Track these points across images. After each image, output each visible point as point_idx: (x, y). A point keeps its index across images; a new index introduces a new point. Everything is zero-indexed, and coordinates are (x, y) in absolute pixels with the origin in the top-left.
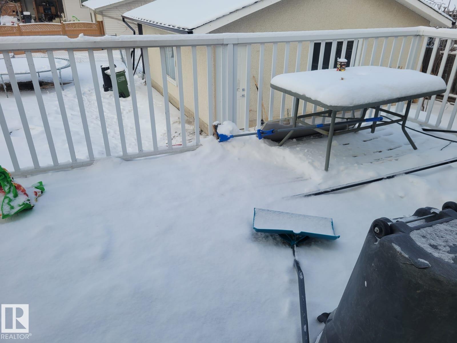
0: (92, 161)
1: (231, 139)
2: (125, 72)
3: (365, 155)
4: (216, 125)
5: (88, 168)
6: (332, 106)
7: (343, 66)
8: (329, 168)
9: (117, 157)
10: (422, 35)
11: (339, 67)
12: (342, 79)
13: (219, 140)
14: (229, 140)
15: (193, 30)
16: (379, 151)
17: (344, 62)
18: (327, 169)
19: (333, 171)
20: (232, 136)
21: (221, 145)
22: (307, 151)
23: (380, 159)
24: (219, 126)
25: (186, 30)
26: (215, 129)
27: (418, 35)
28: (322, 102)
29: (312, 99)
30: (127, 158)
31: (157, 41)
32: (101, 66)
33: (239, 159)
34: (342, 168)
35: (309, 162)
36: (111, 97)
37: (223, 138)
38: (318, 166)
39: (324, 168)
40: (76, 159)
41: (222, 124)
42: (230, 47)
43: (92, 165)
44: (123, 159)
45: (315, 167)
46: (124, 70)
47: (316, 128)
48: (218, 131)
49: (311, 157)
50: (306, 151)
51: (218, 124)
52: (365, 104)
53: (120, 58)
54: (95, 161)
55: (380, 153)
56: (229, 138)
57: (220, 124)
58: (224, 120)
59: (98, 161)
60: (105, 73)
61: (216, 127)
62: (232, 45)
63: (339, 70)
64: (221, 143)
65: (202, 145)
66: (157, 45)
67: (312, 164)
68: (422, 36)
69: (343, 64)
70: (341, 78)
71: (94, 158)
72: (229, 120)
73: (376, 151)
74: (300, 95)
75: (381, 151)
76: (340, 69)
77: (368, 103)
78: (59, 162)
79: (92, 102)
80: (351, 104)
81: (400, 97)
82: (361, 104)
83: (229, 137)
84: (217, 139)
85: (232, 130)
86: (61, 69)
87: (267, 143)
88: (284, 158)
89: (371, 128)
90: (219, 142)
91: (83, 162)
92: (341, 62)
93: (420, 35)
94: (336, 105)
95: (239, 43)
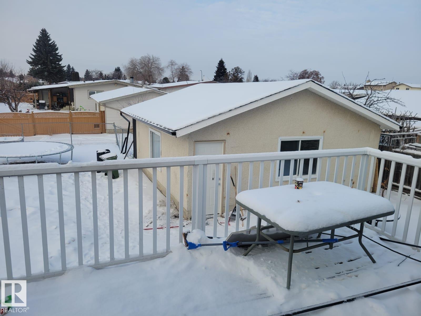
0: (64, 270)
1: (199, 247)
2: (117, 157)
3: (327, 266)
4: (186, 233)
5: (60, 277)
6: (288, 231)
7: (300, 185)
8: (290, 286)
9: (88, 266)
10: (369, 154)
11: (297, 185)
12: (299, 201)
13: (188, 247)
14: (198, 248)
15: (176, 131)
16: (340, 262)
17: (301, 182)
18: (289, 287)
19: (295, 290)
20: (200, 245)
21: (190, 252)
22: (271, 262)
23: (341, 272)
24: (189, 234)
25: (171, 131)
26: (185, 237)
27: (366, 154)
28: (280, 225)
29: (271, 221)
30: (98, 267)
31: (136, 164)
32: (97, 151)
33: (206, 268)
34: (303, 285)
35: (272, 278)
36: (102, 178)
37: (191, 246)
38: (281, 282)
39: (286, 285)
40: (49, 269)
41: (192, 232)
42: (200, 168)
43: (63, 275)
44: (94, 268)
45: (277, 283)
46: (117, 156)
47: (277, 243)
48: (187, 239)
49: (274, 271)
50: (269, 262)
51: (188, 232)
52: (319, 229)
53: (115, 142)
54: (66, 271)
55: (341, 264)
56: (197, 247)
57: (190, 232)
58: (193, 228)
59: (70, 271)
60: (100, 157)
61: (186, 235)
62: (203, 165)
63: (296, 188)
64: (189, 250)
65: (172, 252)
66: (137, 167)
67: (274, 279)
68: (370, 156)
69: (300, 182)
70: (297, 201)
71: (66, 268)
72: (198, 228)
73: (337, 262)
74: (261, 215)
75: (342, 262)
76: (297, 186)
77: (322, 227)
78: (32, 273)
79: (85, 183)
80: (306, 230)
81: (352, 221)
82: (316, 229)
83: (197, 245)
84: (186, 246)
85: (201, 239)
86: (62, 153)
87: (233, 251)
88: (249, 269)
89: (329, 245)
90: (188, 249)
91: (55, 272)
92: (299, 182)
93: (367, 155)
94: (292, 230)
95: (208, 163)
